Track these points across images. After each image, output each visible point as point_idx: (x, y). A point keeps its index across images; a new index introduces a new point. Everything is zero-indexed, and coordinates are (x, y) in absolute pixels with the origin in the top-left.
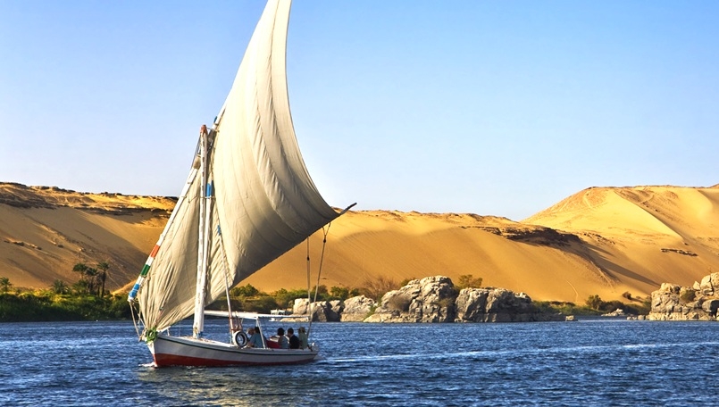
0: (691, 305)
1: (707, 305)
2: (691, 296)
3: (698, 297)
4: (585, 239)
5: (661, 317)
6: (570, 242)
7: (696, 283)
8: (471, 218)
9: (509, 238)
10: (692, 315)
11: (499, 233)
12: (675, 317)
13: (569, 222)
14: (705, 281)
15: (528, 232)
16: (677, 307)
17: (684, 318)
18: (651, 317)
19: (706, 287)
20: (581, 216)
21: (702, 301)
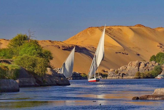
0: (117, 74)
1: (121, 75)
2: (117, 72)
3: (119, 72)
4: (89, 49)
5: (110, 78)
6: (84, 51)
7: (119, 69)
8: (49, 42)
9: (63, 49)
10: (117, 77)
11: (59, 48)
12: (113, 77)
13: (82, 41)
14: (121, 68)
15: (69, 47)
16: (114, 75)
17: (116, 78)
18: (108, 78)
19: (121, 70)
20: (87, 39)
21: (120, 73)
